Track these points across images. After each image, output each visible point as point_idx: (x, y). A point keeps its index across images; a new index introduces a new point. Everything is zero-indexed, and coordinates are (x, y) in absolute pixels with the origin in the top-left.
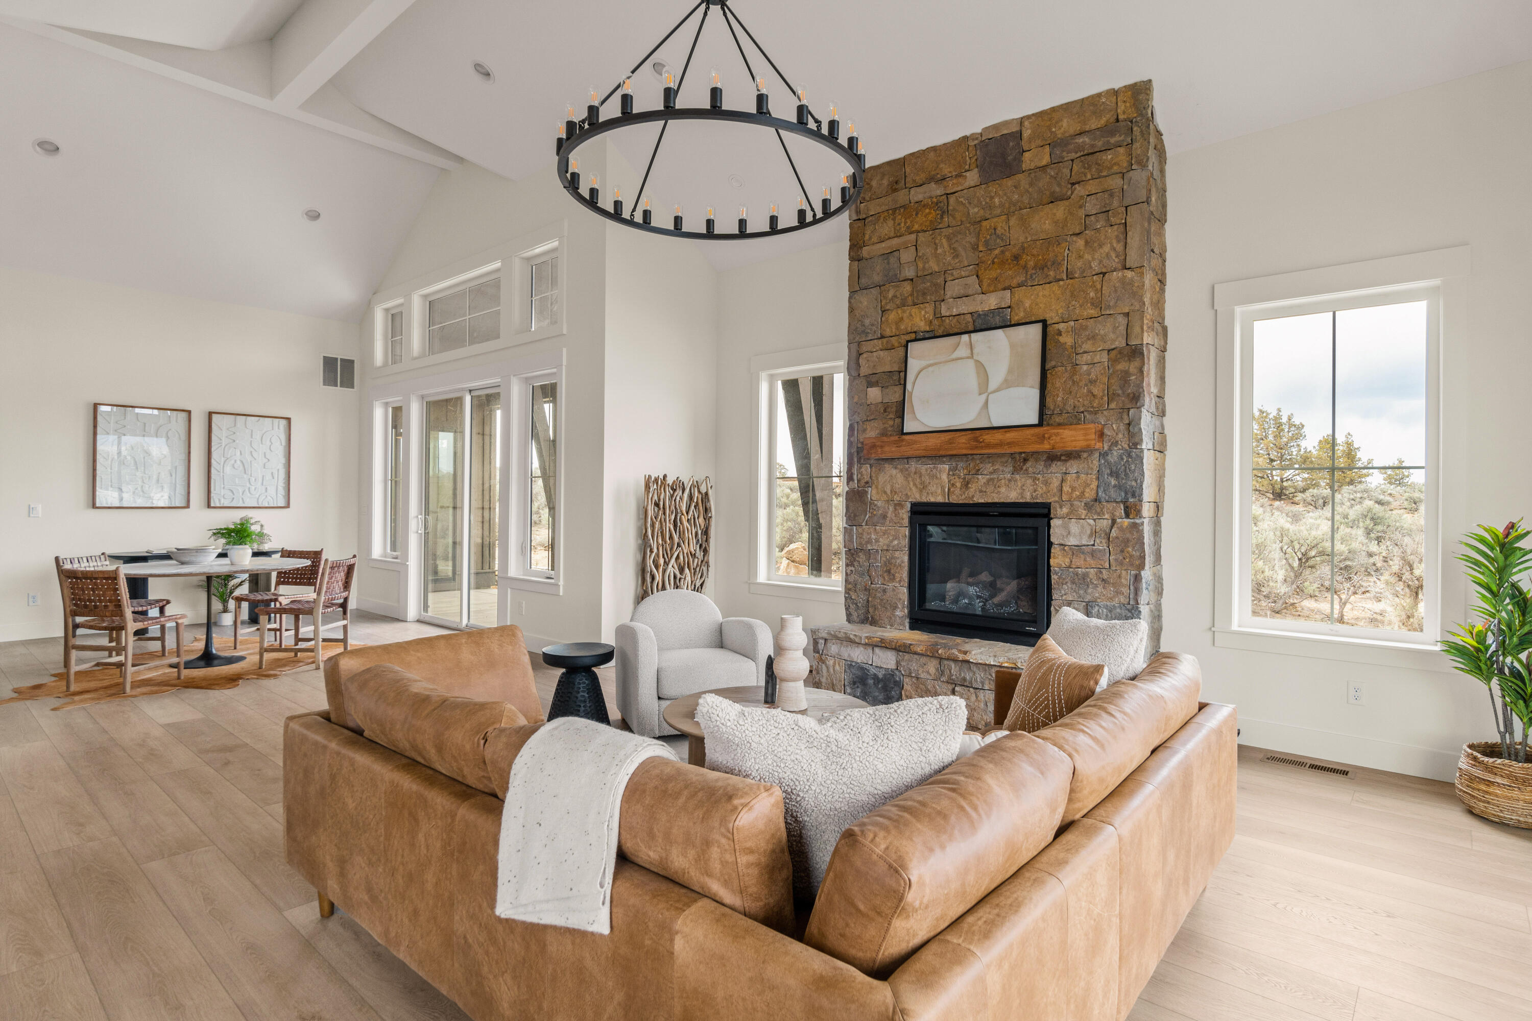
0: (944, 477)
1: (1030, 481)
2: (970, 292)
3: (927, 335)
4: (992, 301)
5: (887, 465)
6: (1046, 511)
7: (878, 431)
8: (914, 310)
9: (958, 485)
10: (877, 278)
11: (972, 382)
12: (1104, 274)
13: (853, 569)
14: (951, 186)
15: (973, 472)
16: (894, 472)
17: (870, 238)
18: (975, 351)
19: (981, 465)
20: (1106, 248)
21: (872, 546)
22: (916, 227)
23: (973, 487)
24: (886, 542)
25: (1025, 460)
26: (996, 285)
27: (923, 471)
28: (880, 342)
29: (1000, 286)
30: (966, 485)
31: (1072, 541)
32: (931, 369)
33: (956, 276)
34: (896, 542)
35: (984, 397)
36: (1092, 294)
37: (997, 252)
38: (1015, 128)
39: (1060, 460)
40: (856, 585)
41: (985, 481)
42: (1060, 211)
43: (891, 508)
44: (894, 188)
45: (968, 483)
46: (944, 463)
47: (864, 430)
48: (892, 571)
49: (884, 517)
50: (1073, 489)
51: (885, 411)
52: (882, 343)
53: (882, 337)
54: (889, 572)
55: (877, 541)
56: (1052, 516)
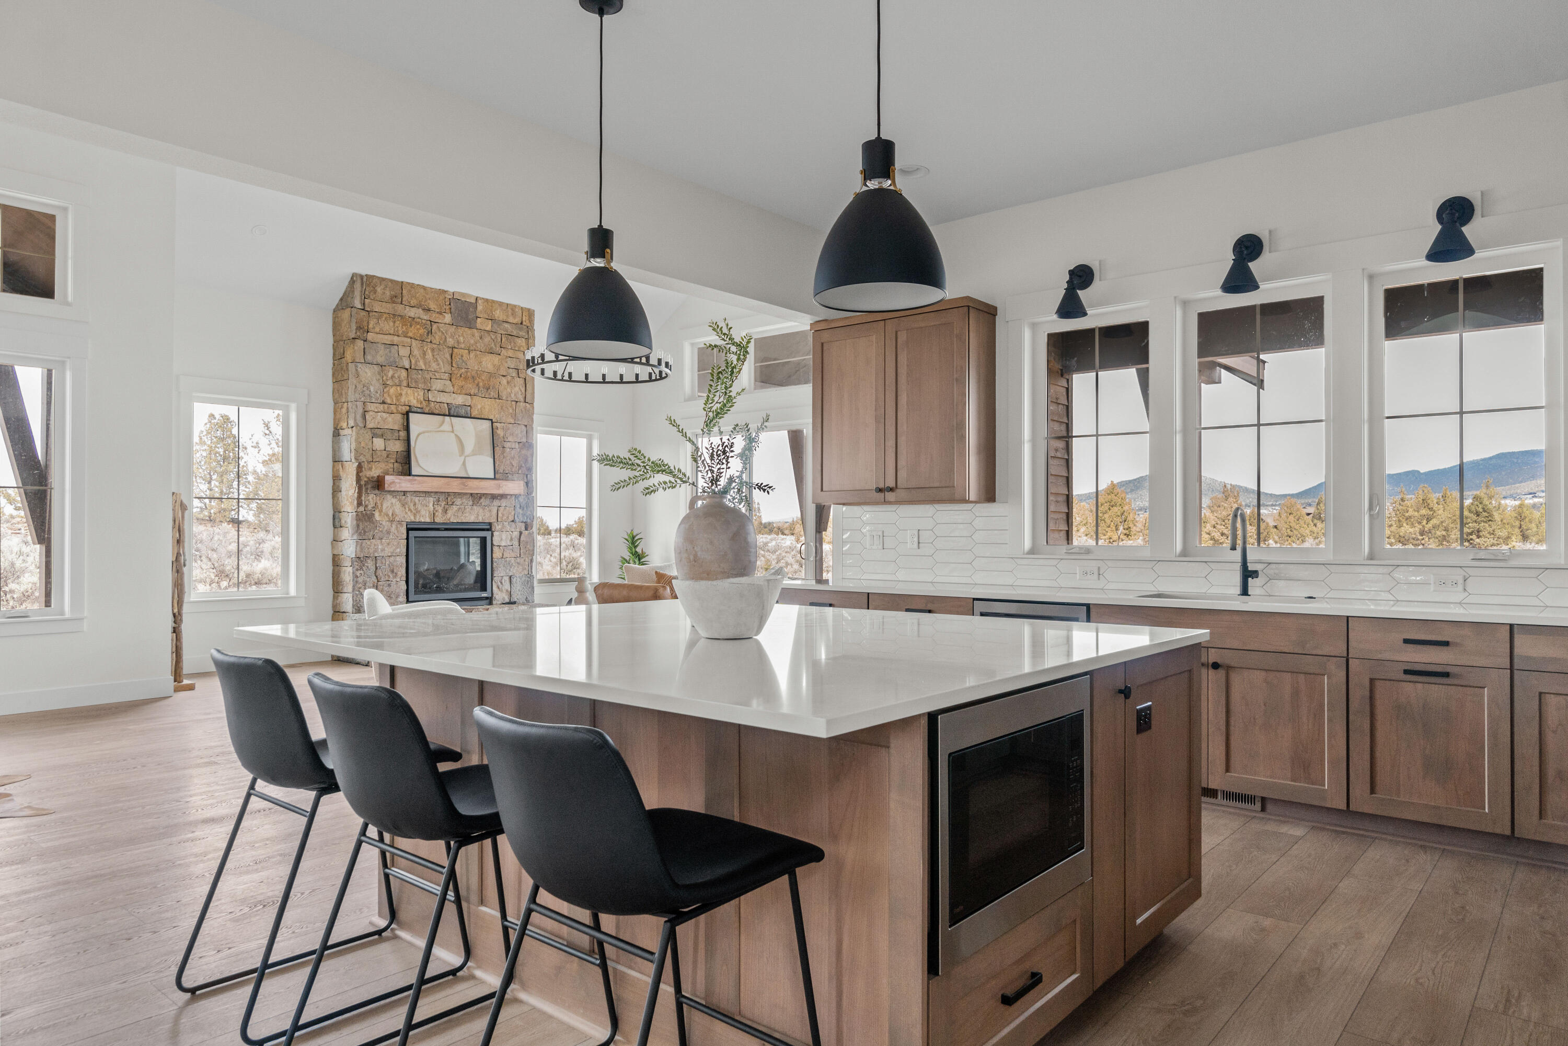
0: (431, 505)
1: (481, 510)
2: (447, 391)
3: (419, 410)
4: (459, 400)
5: (388, 496)
6: (488, 527)
7: (382, 470)
8: (410, 391)
9: (440, 511)
10: (380, 359)
11: (455, 447)
12: (517, 402)
13: (362, 572)
14: (434, 317)
15: (450, 503)
16: (394, 500)
17: (374, 328)
18: (455, 428)
19: (455, 500)
20: (517, 389)
21: (378, 554)
22: (410, 334)
23: (450, 513)
24: (391, 550)
25: (480, 498)
26: (461, 391)
27: (417, 501)
28: (382, 406)
29: (464, 392)
30: (445, 511)
31: (503, 544)
32: (426, 434)
33: (438, 377)
34: (398, 550)
35: (463, 458)
36: (511, 411)
37: (463, 370)
38: (473, 301)
39: (497, 499)
40: (365, 584)
41: (456, 509)
42: (496, 359)
43: (394, 526)
44: (393, 299)
45: (447, 510)
46: (431, 496)
47: (370, 469)
48: (395, 571)
49: (388, 532)
50: (503, 515)
51: (387, 457)
52: (384, 408)
53: (384, 403)
54: (392, 571)
55: (383, 550)
56: (493, 530)
